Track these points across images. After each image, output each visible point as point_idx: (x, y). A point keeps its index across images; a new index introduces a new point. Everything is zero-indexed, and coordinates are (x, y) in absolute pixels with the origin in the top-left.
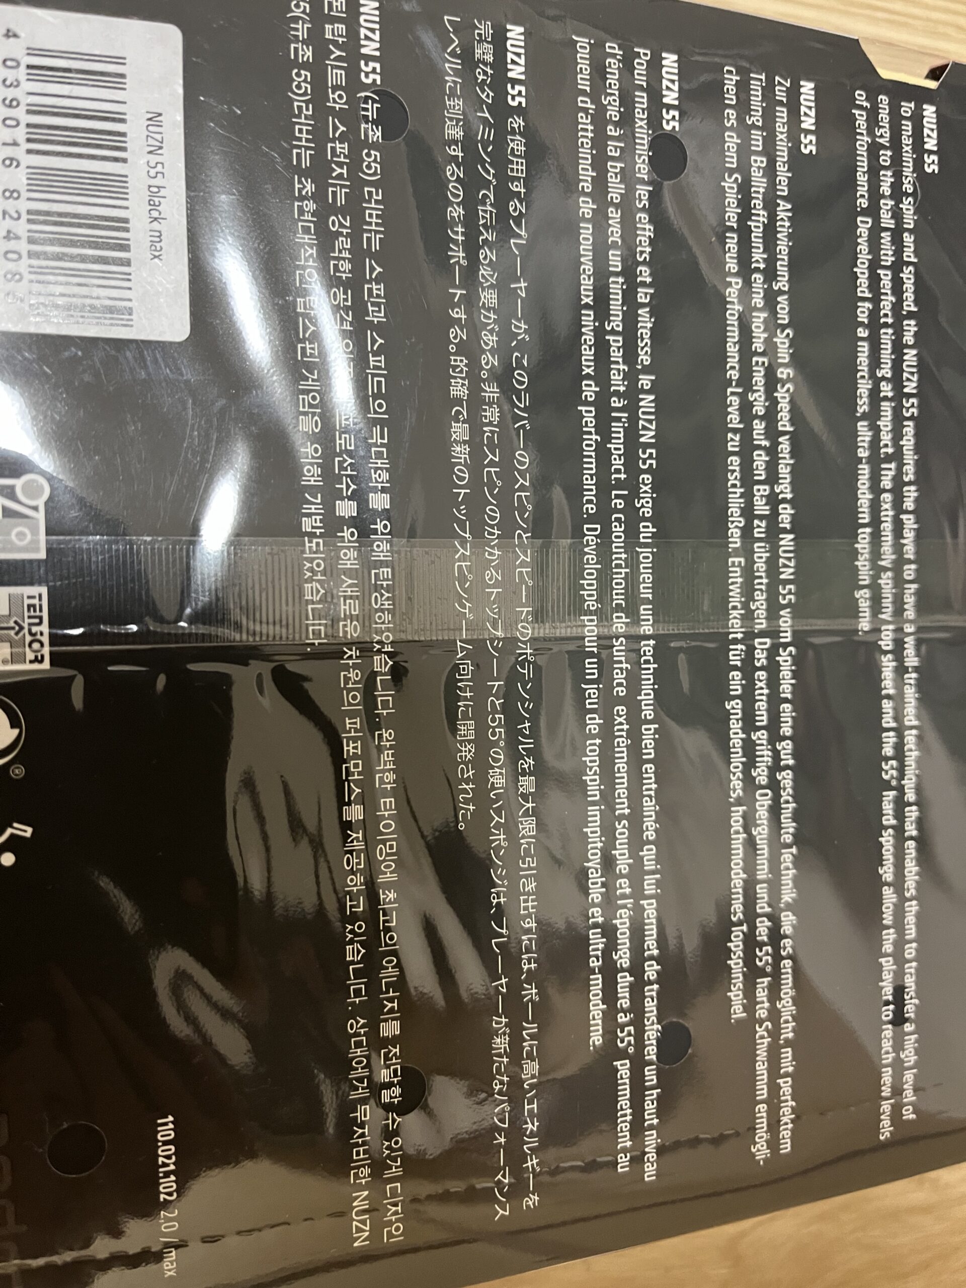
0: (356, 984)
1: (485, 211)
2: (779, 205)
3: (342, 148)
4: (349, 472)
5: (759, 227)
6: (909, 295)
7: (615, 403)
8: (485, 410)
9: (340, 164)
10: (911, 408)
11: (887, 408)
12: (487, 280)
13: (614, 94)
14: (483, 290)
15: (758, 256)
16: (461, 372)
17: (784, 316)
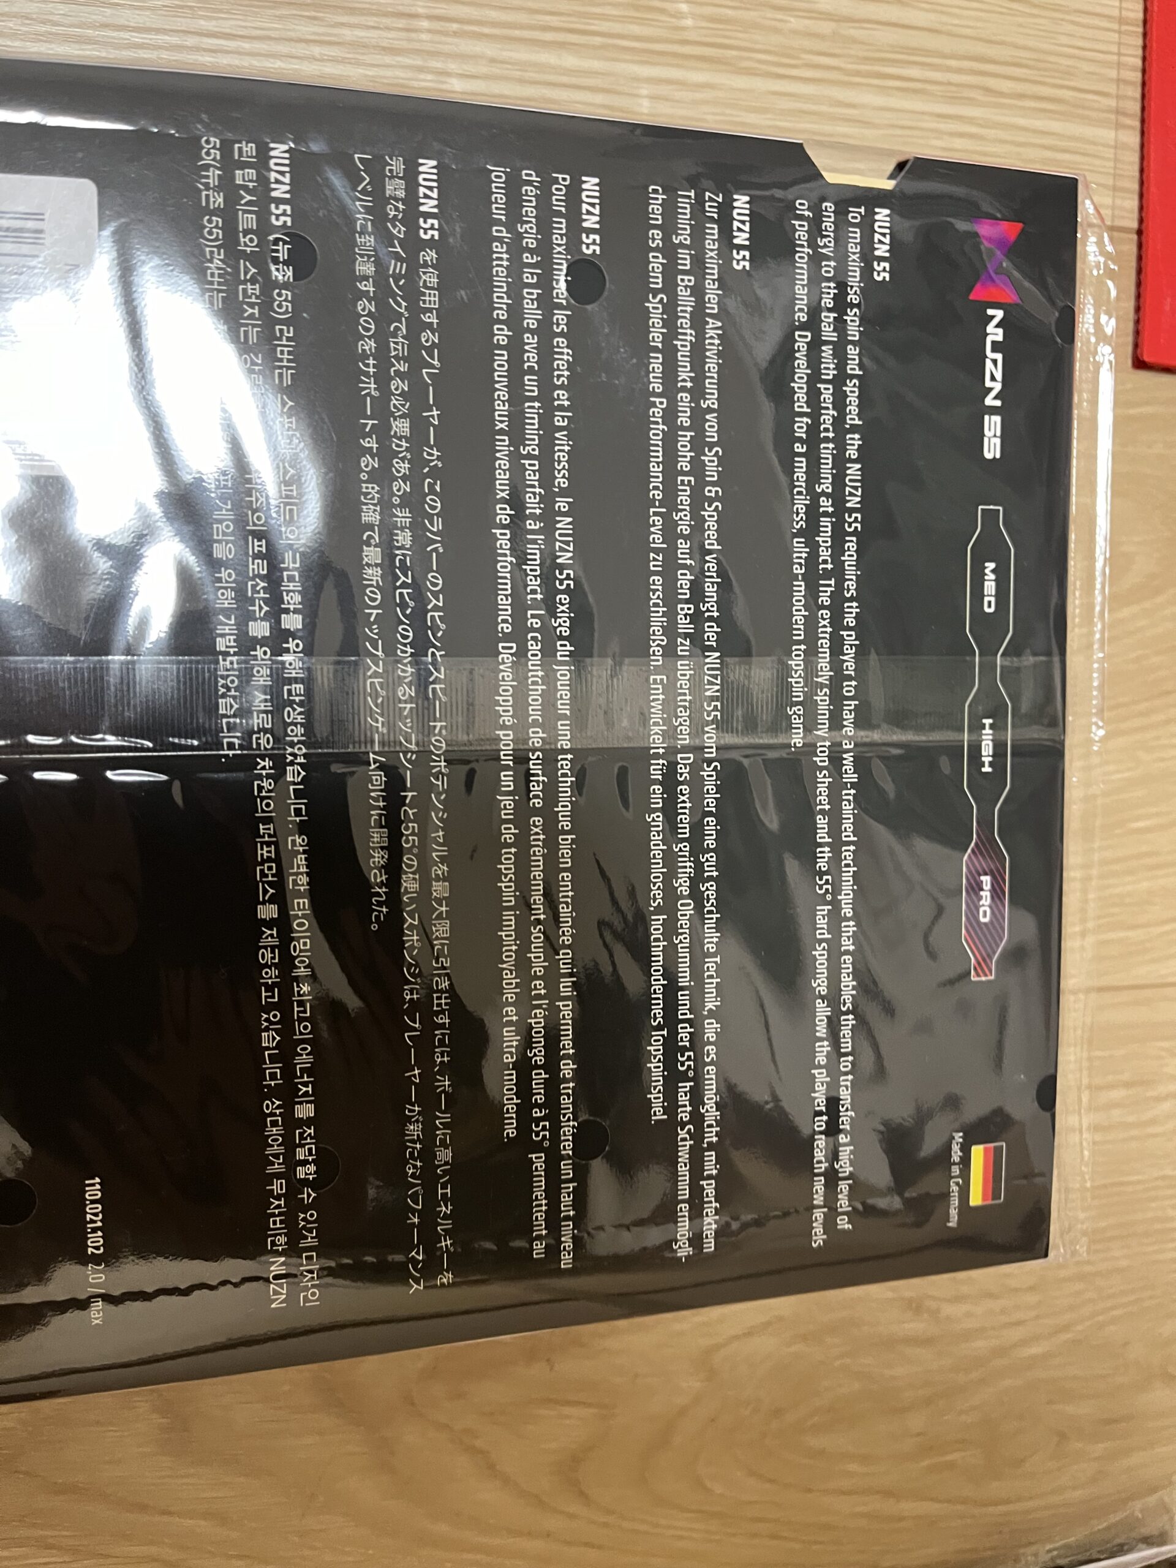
0: (272, 1069)
1: (396, 343)
2: (708, 323)
3: (254, 289)
4: (262, 595)
5: (686, 346)
6: (853, 409)
7: (531, 525)
8: (397, 535)
9: (252, 305)
10: (853, 522)
11: (826, 523)
12: (399, 410)
13: (531, 222)
14: (395, 420)
15: (685, 374)
16: (373, 498)
17: (712, 433)
